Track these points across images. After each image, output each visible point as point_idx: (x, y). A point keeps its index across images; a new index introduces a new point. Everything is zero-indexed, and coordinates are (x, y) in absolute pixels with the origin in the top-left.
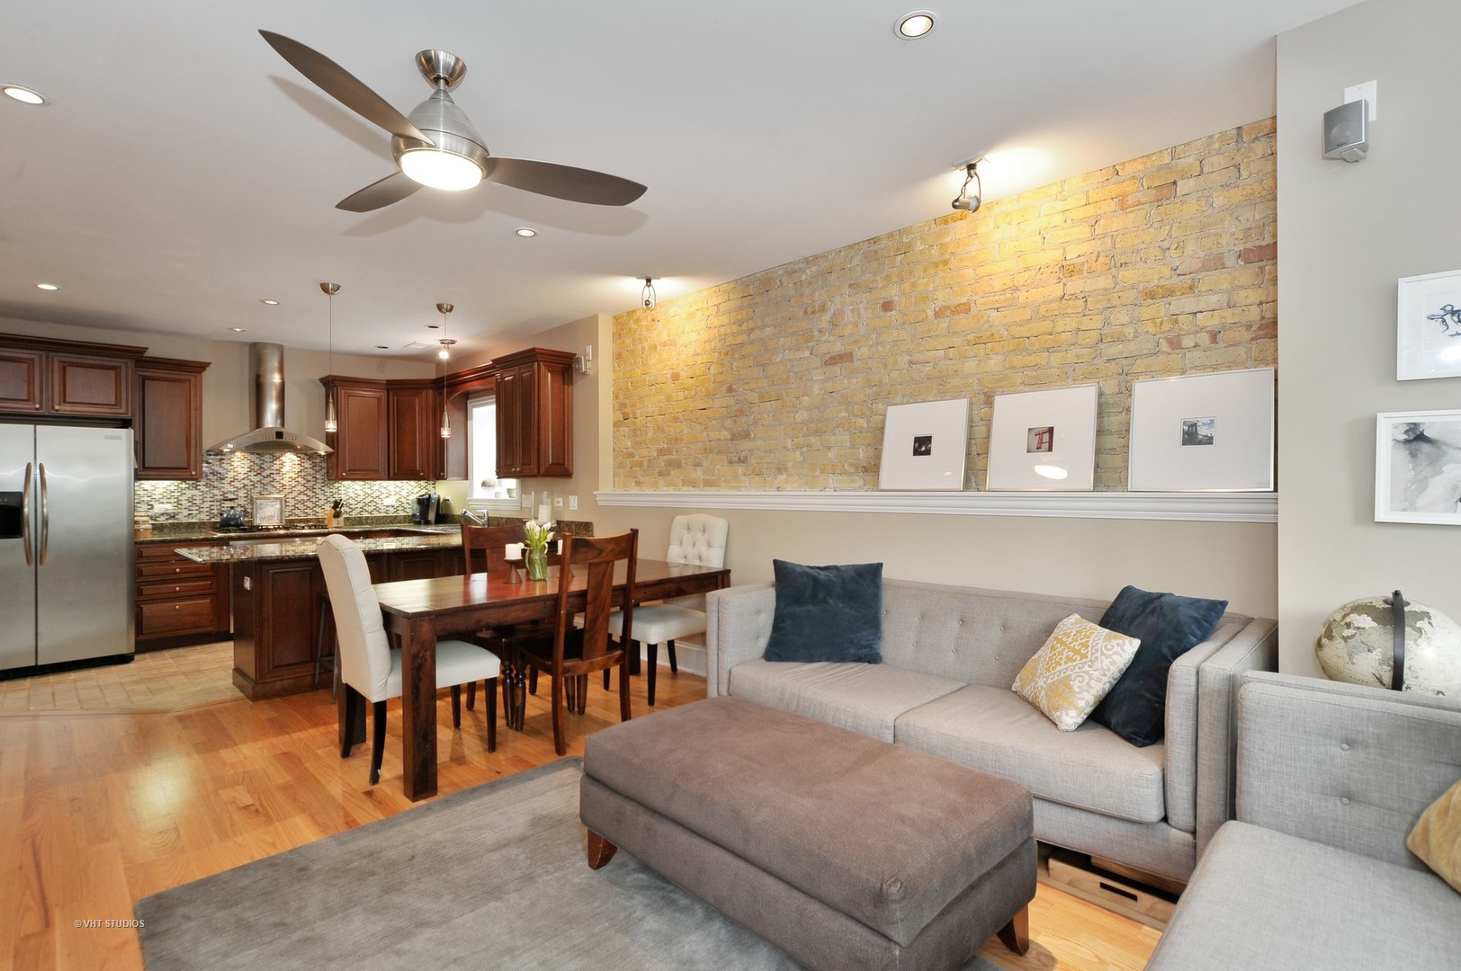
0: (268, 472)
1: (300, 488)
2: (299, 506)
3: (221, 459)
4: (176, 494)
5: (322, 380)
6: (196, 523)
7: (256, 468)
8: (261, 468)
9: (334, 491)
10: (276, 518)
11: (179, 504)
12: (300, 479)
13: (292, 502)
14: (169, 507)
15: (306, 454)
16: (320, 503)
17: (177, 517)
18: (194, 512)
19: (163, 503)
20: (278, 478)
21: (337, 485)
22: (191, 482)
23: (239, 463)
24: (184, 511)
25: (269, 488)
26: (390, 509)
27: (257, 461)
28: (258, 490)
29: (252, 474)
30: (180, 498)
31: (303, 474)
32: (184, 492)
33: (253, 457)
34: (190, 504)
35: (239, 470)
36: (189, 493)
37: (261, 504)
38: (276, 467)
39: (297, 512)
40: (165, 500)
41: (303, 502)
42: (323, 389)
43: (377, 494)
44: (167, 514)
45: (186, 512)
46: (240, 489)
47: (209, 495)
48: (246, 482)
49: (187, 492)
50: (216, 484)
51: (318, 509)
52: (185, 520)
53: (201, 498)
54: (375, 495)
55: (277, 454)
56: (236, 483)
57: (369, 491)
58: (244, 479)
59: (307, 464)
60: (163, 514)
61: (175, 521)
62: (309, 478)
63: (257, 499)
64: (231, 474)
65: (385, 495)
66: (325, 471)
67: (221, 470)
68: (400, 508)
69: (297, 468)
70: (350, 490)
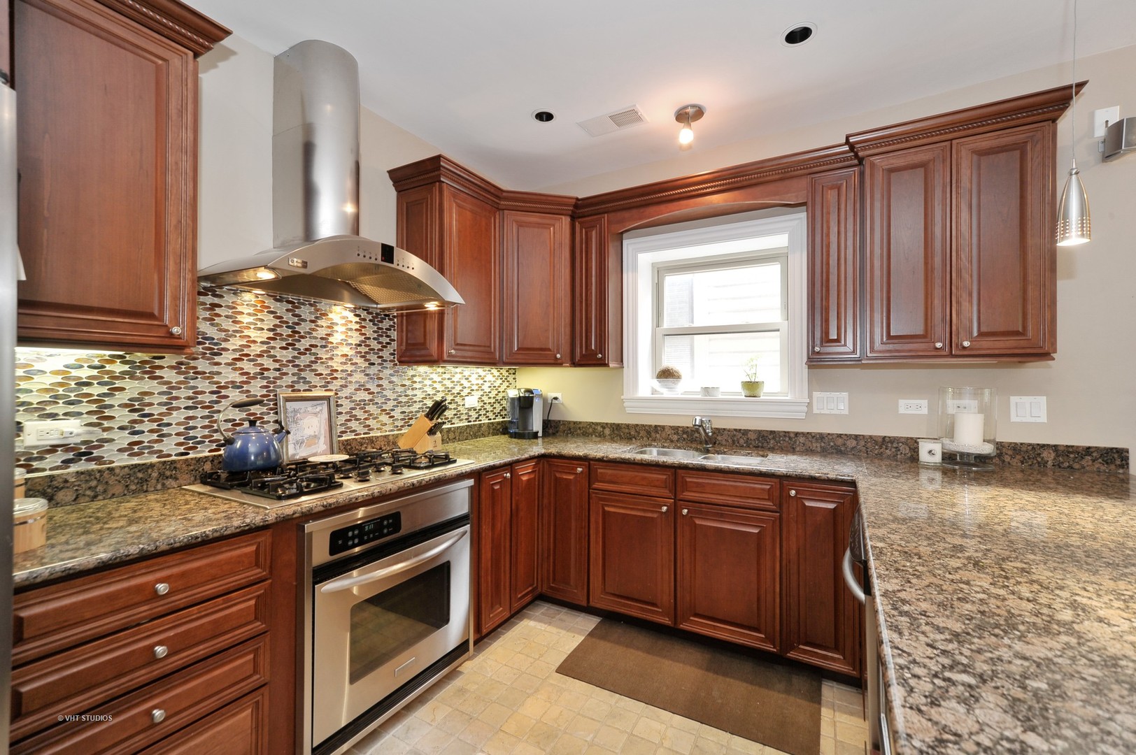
0: (305, 343)
1: (359, 377)
2: (358, 413)
3: (214, 306)
4: (96, 390)
5: (391, 173)
6: (152, 466)
7: (286, 332)
8: (295, 332)
9: (407, 383)
10: (322, 440)
11: (101, 413)
12: (359, 360)
13: (346, 406)
14: (73, 429)
15: (368, 313)
16: (391, 404)
17: (96, 453)
18: (146, 438)
19: (53, 416)
20: (323, 354)
21: (410, 372)
22: (139, 356)
23: (251, 319)
24: (116, 435)
25: (308, 375)
26: (473, 413)
27: (288, 317)
28: (288, 380)
29: (278, 344)
30: (108, 401)
31: (363, 349)
32: (118, 384)
33: (281, 308)
34: (135, 416)
35: (253, 334)
36: (132, 388)
37: (295, 411)
38: (322, 332)
39: (354, 425)
40: (60, 408)
41: (362, 405)
42: (392, 194)
43: (458, 388)
44: (66, 448)
45: (124, 439)
46: (254, 378)
47: (183, 393)
48: (267, 362)
49: (127, 383)
50: (202, 365)
51: (384, 418)
52: (123, 460)
53: (164, 399)
54: (455, 391)
55: (323, 304)
56: (247, 366)
57: (449, 385)
58: (260, 356)
59: (370, 331)
60: (53, 449)
61: (93, 466)
62: (373, 358)
63: (287, 400)
64: (235, 343)
65: (466, 391)
66: (395, 345)
67: (211, 331)
68: (483, 412)
69: (356, 338)
70: (428, 382)
